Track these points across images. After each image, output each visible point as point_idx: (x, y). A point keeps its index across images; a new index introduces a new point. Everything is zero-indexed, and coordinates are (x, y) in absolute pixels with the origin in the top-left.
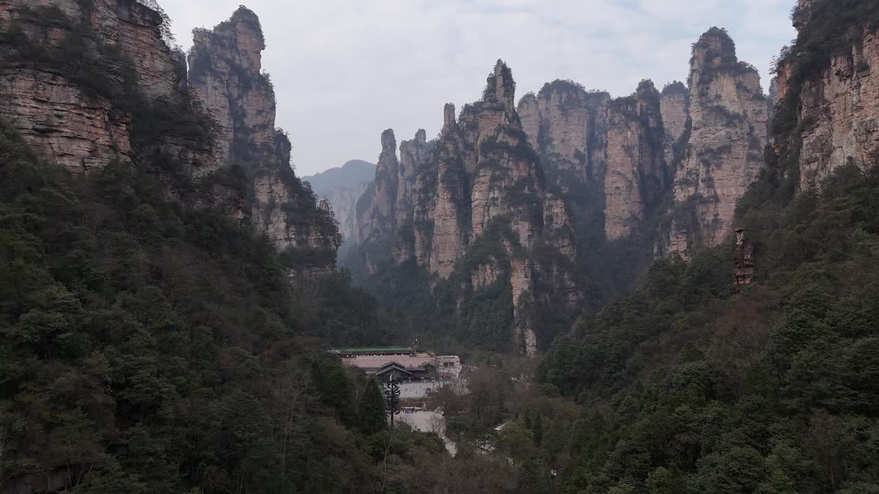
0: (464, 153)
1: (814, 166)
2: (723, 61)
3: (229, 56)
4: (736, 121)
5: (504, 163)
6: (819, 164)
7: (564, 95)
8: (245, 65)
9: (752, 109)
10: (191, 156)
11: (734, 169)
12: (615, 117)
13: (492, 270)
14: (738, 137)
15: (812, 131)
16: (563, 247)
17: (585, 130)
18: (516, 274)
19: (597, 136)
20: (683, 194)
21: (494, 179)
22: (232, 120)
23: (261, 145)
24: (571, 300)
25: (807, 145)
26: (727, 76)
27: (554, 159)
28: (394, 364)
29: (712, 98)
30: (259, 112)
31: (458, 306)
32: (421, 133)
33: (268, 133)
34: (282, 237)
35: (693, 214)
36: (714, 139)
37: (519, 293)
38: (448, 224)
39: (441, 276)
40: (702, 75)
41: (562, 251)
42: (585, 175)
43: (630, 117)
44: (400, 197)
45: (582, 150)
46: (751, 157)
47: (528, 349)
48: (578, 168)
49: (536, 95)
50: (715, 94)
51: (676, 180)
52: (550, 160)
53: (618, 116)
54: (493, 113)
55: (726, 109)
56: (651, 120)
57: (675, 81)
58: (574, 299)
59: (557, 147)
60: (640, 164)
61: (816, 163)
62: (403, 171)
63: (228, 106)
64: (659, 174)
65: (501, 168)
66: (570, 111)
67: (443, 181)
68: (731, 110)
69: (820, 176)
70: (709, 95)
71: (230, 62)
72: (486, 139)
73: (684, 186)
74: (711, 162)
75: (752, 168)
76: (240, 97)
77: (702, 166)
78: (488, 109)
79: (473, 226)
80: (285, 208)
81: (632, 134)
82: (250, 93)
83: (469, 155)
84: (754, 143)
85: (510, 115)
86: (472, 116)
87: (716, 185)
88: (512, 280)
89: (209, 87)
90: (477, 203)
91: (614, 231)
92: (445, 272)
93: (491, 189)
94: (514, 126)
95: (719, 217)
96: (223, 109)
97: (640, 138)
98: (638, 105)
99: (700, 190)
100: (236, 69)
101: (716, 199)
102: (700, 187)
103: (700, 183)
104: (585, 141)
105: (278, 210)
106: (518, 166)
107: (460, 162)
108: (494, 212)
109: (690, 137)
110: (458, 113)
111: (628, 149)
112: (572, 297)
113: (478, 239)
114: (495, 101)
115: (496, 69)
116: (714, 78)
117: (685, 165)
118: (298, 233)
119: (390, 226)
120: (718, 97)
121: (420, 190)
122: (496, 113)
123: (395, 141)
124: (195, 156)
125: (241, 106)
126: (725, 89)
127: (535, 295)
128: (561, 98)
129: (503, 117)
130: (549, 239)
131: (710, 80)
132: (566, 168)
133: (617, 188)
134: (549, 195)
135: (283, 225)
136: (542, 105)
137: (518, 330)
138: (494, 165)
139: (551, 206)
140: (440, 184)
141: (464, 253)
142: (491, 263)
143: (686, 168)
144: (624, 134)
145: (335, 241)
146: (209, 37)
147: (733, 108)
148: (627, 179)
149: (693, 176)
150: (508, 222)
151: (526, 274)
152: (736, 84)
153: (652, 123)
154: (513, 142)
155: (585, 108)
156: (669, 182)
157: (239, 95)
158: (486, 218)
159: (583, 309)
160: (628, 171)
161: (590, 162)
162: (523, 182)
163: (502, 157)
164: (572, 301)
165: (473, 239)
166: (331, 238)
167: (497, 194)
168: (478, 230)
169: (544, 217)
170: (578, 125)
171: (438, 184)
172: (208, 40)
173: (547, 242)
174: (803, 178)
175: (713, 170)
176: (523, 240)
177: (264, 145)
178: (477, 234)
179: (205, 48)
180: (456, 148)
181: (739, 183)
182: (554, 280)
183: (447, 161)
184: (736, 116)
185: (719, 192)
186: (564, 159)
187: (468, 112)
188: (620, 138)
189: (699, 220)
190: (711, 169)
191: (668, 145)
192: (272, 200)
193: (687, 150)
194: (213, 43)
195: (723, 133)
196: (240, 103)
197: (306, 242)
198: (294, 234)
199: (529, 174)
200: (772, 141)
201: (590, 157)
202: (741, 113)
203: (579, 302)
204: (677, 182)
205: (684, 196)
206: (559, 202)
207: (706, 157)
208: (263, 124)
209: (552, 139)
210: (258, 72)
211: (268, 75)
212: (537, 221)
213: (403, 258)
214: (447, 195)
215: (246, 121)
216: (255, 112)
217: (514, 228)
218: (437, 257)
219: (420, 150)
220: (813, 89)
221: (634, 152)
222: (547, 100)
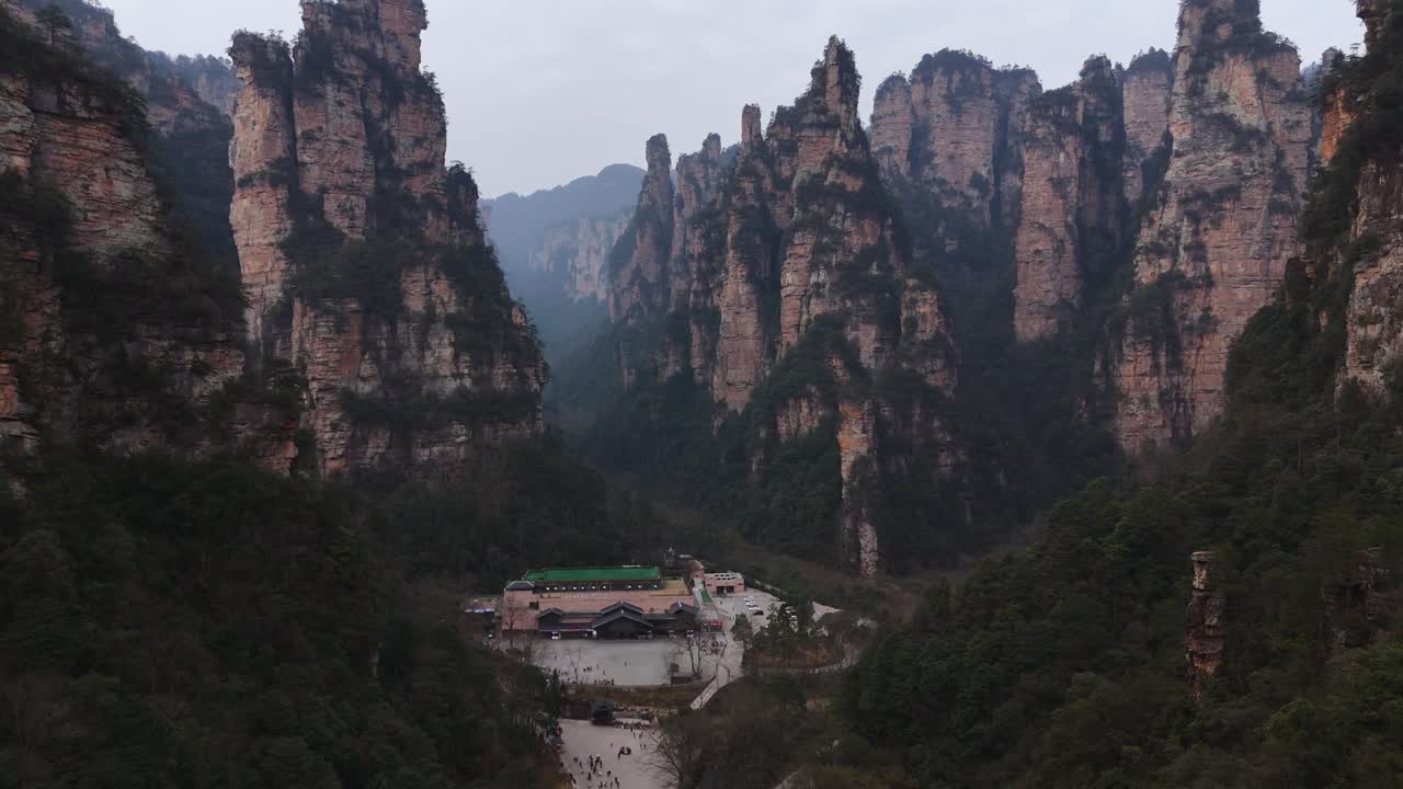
0: (773, 196)
1: (1373, 331)
2: (1234, 32)
3: (364, 44)
4: (1253, 142)
5: (836, 222)
6: (1383, 329)
7: (956, 77)
8: (393, 58)
9: (1282, 119)
10: (189, 356)
11: (1244, 228)
12: (1038, 127)
13: (811, 409)
14: (1255, 171)
15: (1374, 262)
16: (933, 372)
17: (991, 139)
18: (847, 427)
19: (1011, 147)
20: (1151, 270)
21: (819, 249)
22: (371, 157)
23: (422, 197)
24: (943, 464)
25: (1363, 288)
26: (1241, 58)
27: (936, 190)
28: (624, 608)
29: (1213, 98)
30: (418, 142)
31: (754, 467)
32: (713, 139)
33: (436, 177)
34: (448, 373)
35: (1167, 309)
36: (1210, 174)
37: (852, 458)
38: (744, 320)
39: (731, 407)
40: (1195, 57)
41: (931, 380)
42: (987, 216)
43: (1064, 127)
44: (675, 252)
45: (984, 172)
46: (1275, 208)
47: (863, 555)
48: (975, 205)
49: (907, 78)
50: (1217, 91)
51: (1139, 245)
52: (929, 191)
53: (1043, 126)
54: (820, 133)
55: (1236, 119)
56: (1103, 129)
57: (1152, 49)
58: (949, 462)
59: (942, 168)
60: (1079, 210)
61: (1378, 326)
62: (681, 205)
63: (364, 133)
64: (1112, 223)
65: (832, 232)
66: (965, 105)
67: (734, 248)
68: (1244, 122)
69: (1384, 353)
70: (1206, 94)
71: (366, 56)
72: (807, 179)
73: (1152, 256)
74: (1203, 215)
75: (1276, 227)
76: (385, 116)
77: (1185, 223)
78: (811, 125)
79: (783, 330)
80: (451, 322)
81: (1067, 159)
82: (402, 108)
83: (783, 197)
84: (1283, 181)
85: (850, 136)
86: (788, 130)
87: (1210, 256)
88: (840, 436)
89: (331, 102)
90: (788, 290)
91: (1030, 327)
92: (738, 401)
93: (813, 267)
94: (857, 155)
95: (1212, 314)
96: (355, 141)
97: (1082, 163)
98: (1081, 106)
99: (1181, 264)
100: (376, 67)
101: (1209, 281)
102: (1180, 259)
103: (1182, 253)
104: (990, 157)
105: (439, 326)
106: (862, 228)
107: (765, 214)
108: (817, 308)
109: (1167, 169)
110: (765, 121)
111: (1058, 184)
112: (945, 459)
113: (791, 355)
114: (824, 111)
115: (827, 53)
116: (1217, 64)
117: (1156, 219)
118: (475, 365)
119: (660, 300)
120: (1223, 97)
121: (701, 256)
122: (824, 132)
123: (669, 155)
124: (196, 357)
125: (388, 131)
126: (1236, 82)
127: (881, 461)
128: (950, 81)
129: (838, 140)
130: (911, 360)
131: (1210, 66)
132: (955, 205)
133: (1037, 252)
134: (911, 282)
135: (448, 352)
136: (917, 94)
137: (848, 523)
138: (819, 225)
139: (914, 302)
140: (731, 253)
141: (768, 373)
142: (809, 396)
143: (1157, 224)
144: (1053, 158)
145: (536, 376)
146: (329, 14)
147: (1250, 119)
148: (1056, 236)
149: (1170, 239)
150: (841, 326)
151: (864, 427)
152: (1256, 74)
153: (1105, 134)
154: (853, 184)
155: (991, 99)
156: (1128, 246)
157: (382, 112)
158: (805, 317)
159: (965, 480)
160: (1056, 221)
161: (998, 193)
162: (867, 255)
163: (833, 212)
164: (946, 465)
165: (782, 352)
166: (530, 372)
167: (822, 276)
168: (790, 338)
169: (903, 318)
170: (978, 129)
171: (727, 252)
172: (326, 18)
173: (905, 365)
174: (1351, 349)
175: (1206, 229)
176: (866, 357)
177: (426, 197)
178: (788, 343)
179: (323, 32)
180: (759, 189)
181: (1251, 254)
182: (915, 431)
183: (743, 212)
184: (1253, 133)
185: (1214, 267)
186: (952, 188)
187: (781, 123)
188: (1046, 165)
189: (1176, 318)
190: (1202, 227)
191: (1133, 164)
192: (430, 307)
193: (1160, 193)
194: (335, 23)
195: (1228, 163)
196: (385, 126)
197: (489, 379)
198: (467, 367)
199: (882, 238)
200: (1303, 248)
201: (997, 183)
202: (1263, 129)
203: (957, 467)
204: (1141, 248)
205: (1153, 274)
206: (928, 295)
207: (1197, 206)
208: (426, 161)
209: (932, 155)
210: (416, 69)
211: (432, 75)
212: (891, 326)
213: (672, 369)
214: (741, 271)
215: (396, 158)
216: (411, 141)
217: (850, 338)
218: (725, 374)
219: (710, 171)
220: (1382, 180)
221: (1069, 189)
222: (926, 86)
